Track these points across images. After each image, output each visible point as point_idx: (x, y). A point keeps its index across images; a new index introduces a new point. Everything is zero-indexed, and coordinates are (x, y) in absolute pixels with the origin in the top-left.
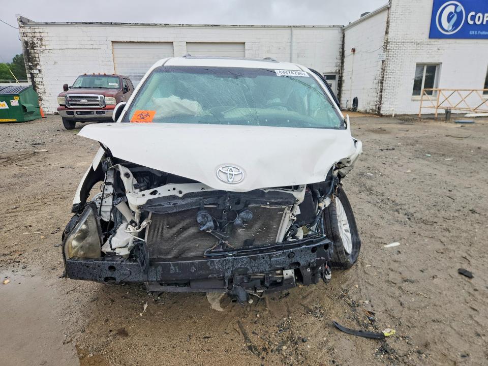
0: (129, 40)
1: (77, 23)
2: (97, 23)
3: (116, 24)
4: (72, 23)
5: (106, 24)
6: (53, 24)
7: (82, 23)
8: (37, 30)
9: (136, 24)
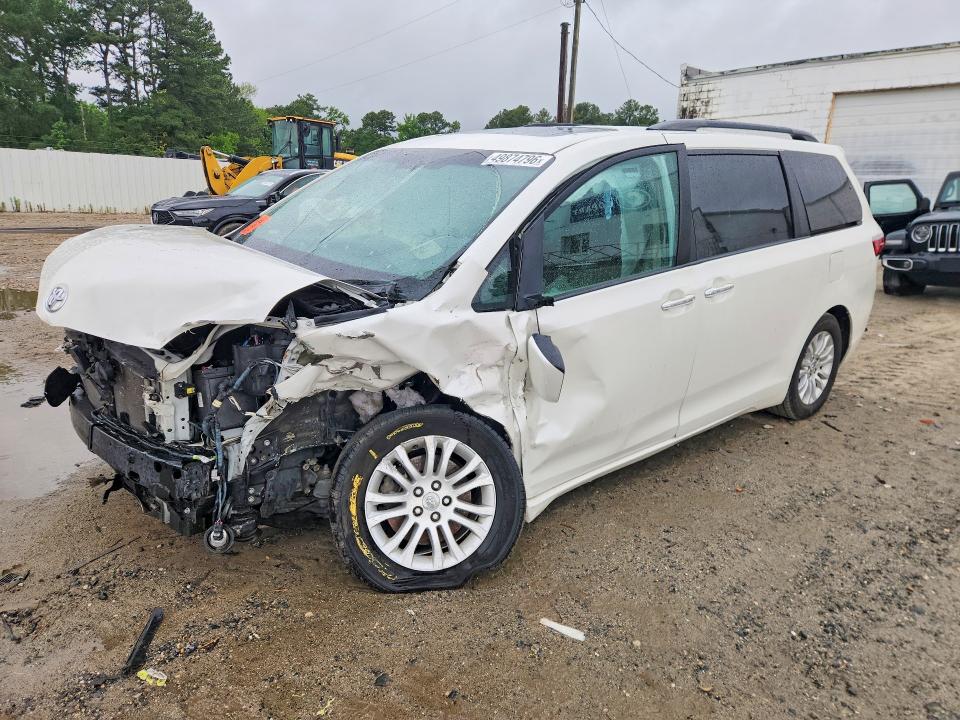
0: (871, 88)
1: (774, 66)
2: (813, 59)
3: (852, 57)
4: (765, 66)
5: (830, 59)
6: (734, 73)
7: (785, 64)
8: (705, 88)
9: (898, 51)
